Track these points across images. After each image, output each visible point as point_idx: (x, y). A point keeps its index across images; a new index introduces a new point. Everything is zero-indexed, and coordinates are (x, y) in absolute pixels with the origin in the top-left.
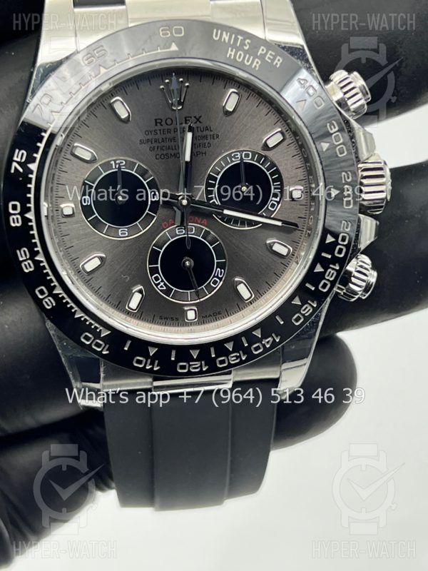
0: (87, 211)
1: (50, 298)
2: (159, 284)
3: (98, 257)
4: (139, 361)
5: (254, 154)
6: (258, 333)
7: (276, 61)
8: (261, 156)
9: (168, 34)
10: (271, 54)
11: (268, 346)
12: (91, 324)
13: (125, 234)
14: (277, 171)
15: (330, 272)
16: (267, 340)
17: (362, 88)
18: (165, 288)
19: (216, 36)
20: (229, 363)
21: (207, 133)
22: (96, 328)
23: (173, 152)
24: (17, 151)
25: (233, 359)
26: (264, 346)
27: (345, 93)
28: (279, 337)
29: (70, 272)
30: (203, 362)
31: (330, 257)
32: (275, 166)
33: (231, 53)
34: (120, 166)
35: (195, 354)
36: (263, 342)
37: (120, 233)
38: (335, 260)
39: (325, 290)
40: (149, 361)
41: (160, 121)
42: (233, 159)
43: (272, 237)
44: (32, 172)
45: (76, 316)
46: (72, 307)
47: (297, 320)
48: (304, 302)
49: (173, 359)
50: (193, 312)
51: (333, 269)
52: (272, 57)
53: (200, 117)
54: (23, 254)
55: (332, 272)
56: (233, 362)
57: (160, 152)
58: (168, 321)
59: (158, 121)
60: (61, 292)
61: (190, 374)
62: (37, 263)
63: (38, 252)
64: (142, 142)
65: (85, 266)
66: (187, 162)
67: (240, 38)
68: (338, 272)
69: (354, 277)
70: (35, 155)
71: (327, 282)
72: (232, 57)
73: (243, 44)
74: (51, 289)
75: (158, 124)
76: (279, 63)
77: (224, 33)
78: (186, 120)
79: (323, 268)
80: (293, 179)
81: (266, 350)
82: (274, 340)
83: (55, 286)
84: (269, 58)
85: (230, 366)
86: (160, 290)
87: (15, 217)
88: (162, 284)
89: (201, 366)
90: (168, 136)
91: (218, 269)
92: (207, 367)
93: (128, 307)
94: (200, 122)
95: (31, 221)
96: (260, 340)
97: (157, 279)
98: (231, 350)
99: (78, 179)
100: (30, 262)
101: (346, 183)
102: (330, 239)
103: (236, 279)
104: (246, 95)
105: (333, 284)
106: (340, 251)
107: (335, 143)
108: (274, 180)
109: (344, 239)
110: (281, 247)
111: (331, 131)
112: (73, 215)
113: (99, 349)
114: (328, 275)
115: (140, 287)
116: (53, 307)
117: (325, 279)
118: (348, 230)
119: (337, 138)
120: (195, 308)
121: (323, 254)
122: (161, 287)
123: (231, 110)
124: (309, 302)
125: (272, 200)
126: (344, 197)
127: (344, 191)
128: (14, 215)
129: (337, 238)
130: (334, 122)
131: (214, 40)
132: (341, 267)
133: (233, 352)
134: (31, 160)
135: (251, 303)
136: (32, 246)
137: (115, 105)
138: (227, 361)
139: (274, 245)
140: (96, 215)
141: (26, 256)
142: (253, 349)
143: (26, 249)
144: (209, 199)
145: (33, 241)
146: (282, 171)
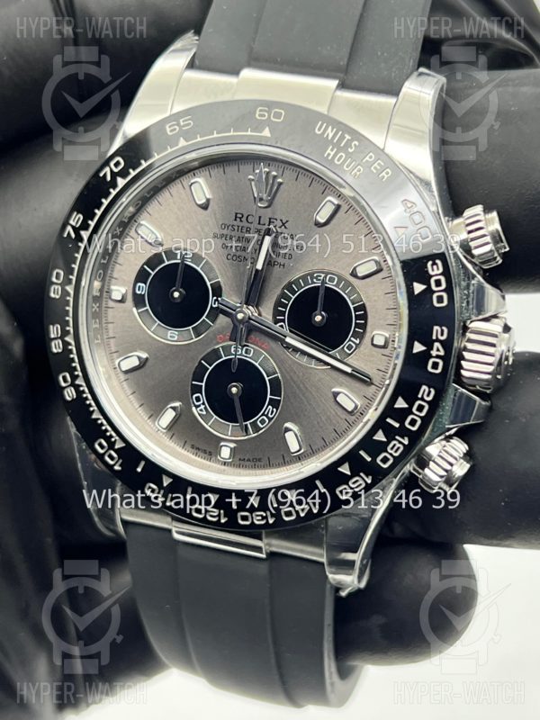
0: (138, 301)
1: (72, 389)
2: (199, 406)
3: (137, 356)
6: (291, 495)
7: (384, 173)
8: (348, 284)
9: (265, 116)
10: (379, 164)
11: (302, 515)
12: (107, 430)
14: (363, 307)
15: (395, 445)
17: (496, 234)
18: (204, 413)
19: (319, 130)
20: (253, 522)
21: (291, 242)
22: (111, 436)
24: (75, 213)
25: (258, 518)
26: (297, 512)
27: (470, 232)
28: (317, 508)
30: (222, 511)
31: (397, 425)
32: (361, 300)
33: (330, 152)
34: (184, 258)
36: (297, 508)
37: (169, 335)
38: (403, 432)
39: (385, 466)
41: (241, 216)
42: (315, 280)
43: (340, 385)
44: (82, 240)
45: (94, 416)
46: (90, 405)
48: (355, 473)
50: (229, 450)
51: (400, 442)
52: (378, 167)
53: (287, 221)
54: (54, 331)
55: (398, 445)
56: (257, 523)
58: (200, 453)
59: (238, 215)
60: (84, 384)
61: (205, 522)
62: (66, 344)
63: (68, 332)
64: (215, 236)
65: (121, 363)
66: (257, 271)
67: (348, 137)
68: (408, 449)
69: (434, 461)
70: (90, 222)
71: (389, 456)
72: (330, 158)
73: (348, 144)
74: (74, 378)
75: (238, 219)
76: (386, 176)
77: (330, 128)
78: (270, 222)
79: (386, 437)
80: (381, 322)
81: (299, 519)
82: (310, 510)
83: (78, 376)
84: (375, 168)
85: (253, 525)
86: (199, 415)
87: (56, 287)
89: (219, 515)
90: (246, 235)
91: (270, 407)
92: (226, 519)
93: (158, 424)
94: (286, 228)
95: (69, 295)
96: (293, 505)
97: (198, 399)
98: (256, 506)
99: (136, 262)
100: (60, 341)
101: (437, 340)
102: (401, 403)
103: (288, 425)
104: (344, 207)
105: (398, 461)
106: (413, 422)
107: (434, 288)
108: (358, 317)
109: (420, 408)
110: (348, 399)
111: (431, 273)
112: (122, 301)
113: (111, 463)
114: (392, 449)
115: (177, 404)
116: (73, 400)
117: (387, 452)
118: (430, 399)
119: (438, 283)
120: (232, 445)
121: (389, 420)
122: (201, 410)
123: (322, 221)
124: (362, 474)
125: (350, 340)
126: (431, 357)
127: (432, 349)
128: (56, 284)
129: (411, 406)
130: (438, 262)
131: (315, 134)
132: (412, 443)
133: (258, 510)
134: (85, 226)
135: (299, 458)
136: (64, 324)
137: (193, 187)
138: (250, 518)
139: (342, 395)
140: (148, 307)
141: (57, 333)
142: (283, 514)
143: (59, 326)
144: (276, 321)
145: (67, 318)
146: (368, 309)
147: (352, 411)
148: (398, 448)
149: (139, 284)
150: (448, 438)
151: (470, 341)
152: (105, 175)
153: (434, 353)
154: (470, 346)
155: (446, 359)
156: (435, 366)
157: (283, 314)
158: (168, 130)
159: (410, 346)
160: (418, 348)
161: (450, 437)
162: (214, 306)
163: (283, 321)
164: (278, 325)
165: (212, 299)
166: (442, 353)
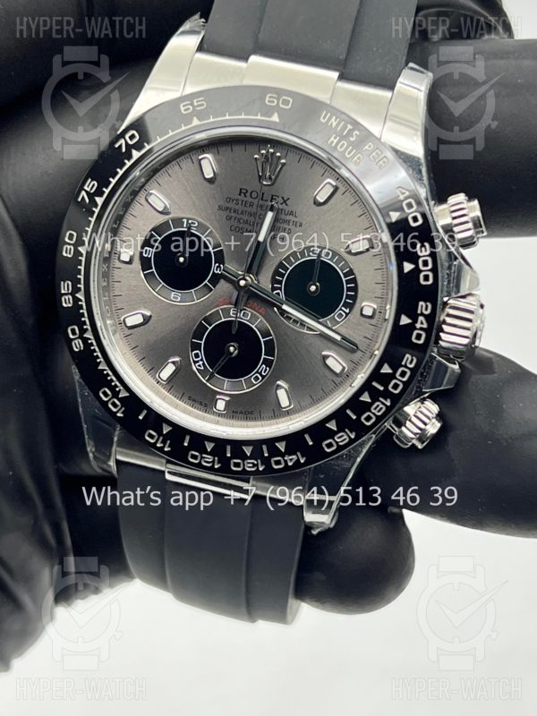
0: (145, 263)
1: (80, 341)
2: (198, 362)
3: (142, 314)
4: (150, 436)
6: (281, 446)
7: (381, 162)
8: (341, 259)
9: (273, 102)
10: (377, 153)
11: (290, 464)
12: (112, 380)
13: (177, 298)
14: (354, 281)
15: (378, 406)
16: (291, 457)
17: (477, 220)
18: (202, 368)
19: (324, 118)
20: (244, 469)
21: (291, 218)
22: (116, 386)
23: (249, 228)
24: (90, 180)
25: (249, 465)
26: (286, 462)
27: (454, 218)
28: (305, 459)
29: (108, 322)
30: (216, 458)
31: (382, 388)
32: (353, 274)
33: (333, 140)
34: (190, 227)
35: (209, 447)
36: (286, 458)
37: (172, 296)
38: (386, 394)
39: (368, 424)
40: (161, 439)
41: (245, 191)
42: (311, 254)
43: (329, 349)
44: (96, 206)
45: (100, 367)
46: (97, 357)
47: (329, 445)
48: (341, 429)
49: (186, 444)
50: (224, 403)
51: (383, 403)
52: (376, 156)
53: (288, 199)
54: (65, 287)
55: (381, 406)
56: (248, 469)
57: (236, 224)
58: (196, 405)
59: (243, 191)
60: (92, 337)
61: (199, 466)
62: (76, 300)
63: (79, 289)
64: (220, 208)
65: (127, 320)
66: (259, 242)
67: (350, 127)
68: (389, 409)
69: (410, 421)
70: (104, 189)
71: (372, 415)
72: (333, 145)
73: (350, 134)
74: (83, 331)
75: (242, 194)
76: (383, 165)
77: (334, 118)
78: (272, 198)
79: (371, 398)
80: (369, 294)
81: (287, 467)
82: (298, 460)
83: (87, 329)
84: (374, 156)
85: (244, 472)
86: (197, 369)
87: (69, 247)
89: (213, 462)
90: (249, 209)
91: (263, 366)
92: (220, 465)
93: (159, 376)
94: (287, 205)
95: (82, 255)
96: (282, 455)
97: (197, 356)
98: (249, 454)
99: (145, 228)
100: (70, 297)
101: (422, 314)
102: (386, 369)
103: (279, 382)
104: (342, 189)
105: (379, 419)
106: (396, 386)
107: (421, 267)
108: (349, 289)
109: (403, 374)
110: (336, 363)
111: (419, 254)
112: (130, 262)
113: (114, 410)
114: (375, 409)
115: (177, 359)
116: (80, 350)
117: (370, 411)
118: (412, 366)
119: (425, 263)
120: (227, 399)
121: (374, 384)
122: (199, 366)
123: (322, 201)
124: (347, 430)
125: (341, 309)
126: (416, 329)
127: (416, 322)
128: (69, 244)
129: (395, 371)
130: (427, 244)
131: (320, 122)
132: (393, 405)
133: (250, 458)
134: (99, 193)
135: (288, 413)
136: (76, 282)
137: (202, 162)
138: (242, 465)
139: (330, 358)
140: (154, 270)
141: (68, 289)
142: (273, 462)
143: (70, 283)
144: (274, 289)
145: (79, 276)
146: (359, 282)
147: (340, 374)
148: (381, 408)
149: (146, 248)
150: (422, 401)
151: (449, 315)
152: (120, 146)
153: (418, 325)
154: (449, 320)
155: (428, 331)
156: (419, 337)
157: (280, 282)
158: (182, 109)
159: (397, 319)
160: (405, 320)
161: (424, 399)
162: (216, 272)
163: (280, 289)
164: (275, 292)
165: (214, 266)
166: (425, 326)
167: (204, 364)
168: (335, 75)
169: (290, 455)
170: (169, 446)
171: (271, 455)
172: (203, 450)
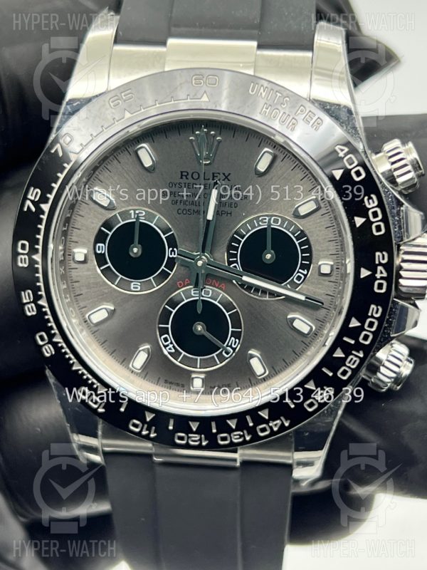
0: (100, 259)
1: (50, 346)
2: (168, 345)
3: (106, 309)
4: (135, 425)
5: (284, 220)
6: (264, 414)
7: (315, 124)
8: (291, 223)
9: (200, 83)
10: (310, 115)
11: (275, 429)
12: (88, 379)
13: (137, 288)
14: (307, 242)
15: (352, 359)
16: (275, 423)
17: (415, 162)
18: (173, 351)
19: (253, 90)
20: (231, 441)
22: (93, 384)
23: (196, 209)
24: (32, 188)
25: (236, 437)
26: (271, 428)
27: (393, 163)
28: (289, 421)
29: (74, 321)
30: (203, 436)
31: (353, 342)
32: (305, 236)
33: (265, 110)
34: (138, 217)
35: (194, 426)
36: (271, 424)
37: (132, 286)
38: (358, 346)
39: (345, 378)
40: (146, 426)
41: (186, 174)
42: (260, 223)
43: (294, 311)
44: (43, 213)
45: (74, 368)
46: (70, 359)
47: (310, 405)
49: (171, 428)
50: (201, 380)
51: (356, 356)
53: (230, 174)
54: (26, 296)
55: (355, 359)
56: (236, 441)
58: (173, 386)
59: (184, 174)
60: (61, 341)
61: (187, 446)
62: (39, 308)
63: (41, 297)
65: (92, 317)
66: (209, 221)
67: (279, 95)
68: (362, 361)
69: (383, 366)
70: (49, 195)
71: (347, 369)
72: (266, 115)
74: (51, 336)
75: (184, 177)
76: (318, 126)
77: (262, 88)
78: (214, 176)
79: (344, 353)
80: (324, 253)
81: (273, 433)
82: (283, 424)
83: (55, 334)
85: (232, 444)
86: (169, 353)
87: (23, 257)
88: (171, 346)
89: (200, 440)
91: (233, 338)
92: (207, 442)
93: (132, 366)
94: (229, 180)
95: (37, 263)
96: (267, 422)
97: (166, 340)
98: (234, 427)
99: (93, 225)
100: (33, 305)
101: (380, 264)
102: (354, 323)
103: (250, 352)
104: (281, 156)
105: (355, 371)
106: (366, 338)
107: (372, 219)
108: (303, 251)
109: (371, 325)
110: (302, 324)
111: (368, 206)
112: (85, 262)
114: (350, 362)
115: (147, 346)
116: (52, 355)
117: (345, 365)
118: (378, 315)
119: (375, 214)
120: (203, 376)
121: (345, 339)
122: (170, 349)
123: (263, 170)
125: (298, 272)
126: (376, 279)
127: (376, 273)
128: (23, 254)
129: (363, 323)
130: (373, 196)
131: (249, 94)
132: (366, 355)
133: (236, 430)
134: (44, 199)
135: (264, 380)
136: (36, 290)
137: (139, 152)
138: (229, 438)
139: (297, 320)
140: (110, 264)
141: (30, 298)
142: (258, 430)
143: (30, 292)
144: (230, 263)
145: (38, 284)
146: (312, 243)
147: (308, 334)
149: (99, 245)
151: (404, 261)
152: (56, 151)
153: (378, 276)
155: (388, 279)
156: (380, 286)
157: (235, 256)
158: (111, 104)
159: (357, 272)
160: (365, 273)
162: (170, 256)
163: (236, 262)
164: (231, 266)
165: (168, 251)
166: (385, 275)
167: (174, 347)
168: (254, 44)
169: (274, 420)
170: (155, 432)
171: (256, 424)
172: (189, 431)
